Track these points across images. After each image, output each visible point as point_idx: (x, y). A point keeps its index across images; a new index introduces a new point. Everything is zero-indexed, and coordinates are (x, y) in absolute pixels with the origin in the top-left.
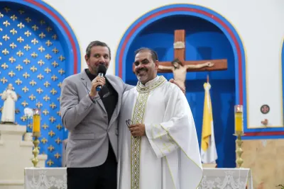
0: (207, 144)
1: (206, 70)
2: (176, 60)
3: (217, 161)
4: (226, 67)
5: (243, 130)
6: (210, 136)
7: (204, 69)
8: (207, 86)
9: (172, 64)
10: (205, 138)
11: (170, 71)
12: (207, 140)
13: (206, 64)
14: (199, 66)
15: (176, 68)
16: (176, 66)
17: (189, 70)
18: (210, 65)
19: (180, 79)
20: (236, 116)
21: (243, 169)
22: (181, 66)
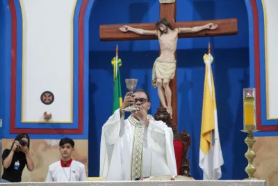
0: (209, 143)
1: (207, 35)
2: (163, 21)
3: (223, 168)
4: (235, 29)
5: (255, 124)
6: (213, 131)
7: (204, 33)
8: (208, 59)
9: (157, 27)
10: (205, 134)
11: (155, 37)
12: (209, 138)
13: (207, 26)
14: (196, 29)
15: (162, 32)
16: (162, 29)
17: (181, 35)
18: (212, 28)
19: (168, 49)
20: (245, 103)
21: (255, 180)
22: (169, 30)
